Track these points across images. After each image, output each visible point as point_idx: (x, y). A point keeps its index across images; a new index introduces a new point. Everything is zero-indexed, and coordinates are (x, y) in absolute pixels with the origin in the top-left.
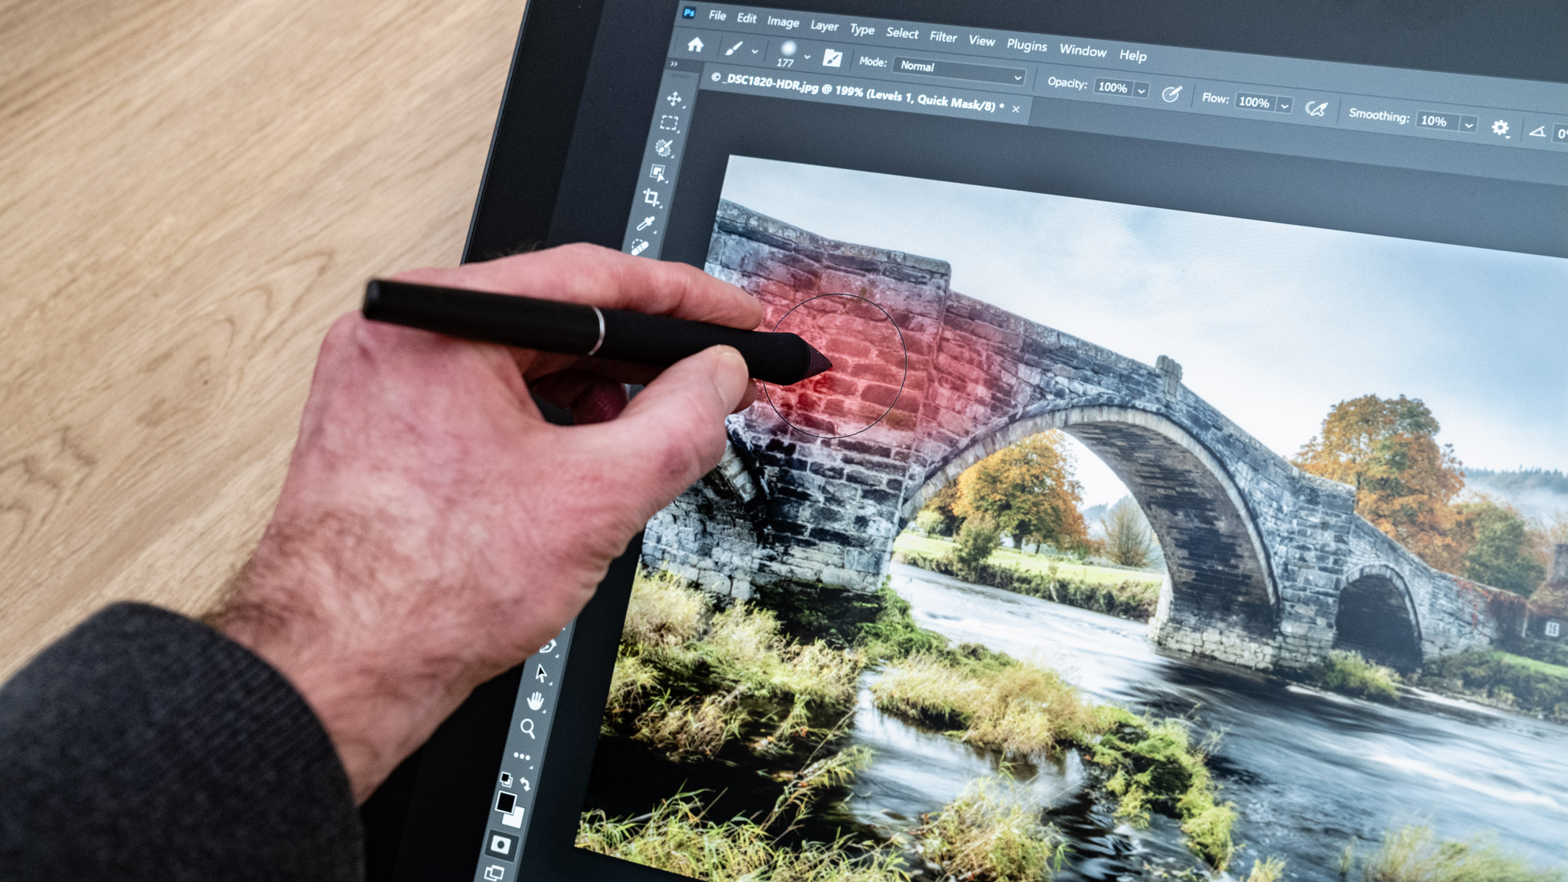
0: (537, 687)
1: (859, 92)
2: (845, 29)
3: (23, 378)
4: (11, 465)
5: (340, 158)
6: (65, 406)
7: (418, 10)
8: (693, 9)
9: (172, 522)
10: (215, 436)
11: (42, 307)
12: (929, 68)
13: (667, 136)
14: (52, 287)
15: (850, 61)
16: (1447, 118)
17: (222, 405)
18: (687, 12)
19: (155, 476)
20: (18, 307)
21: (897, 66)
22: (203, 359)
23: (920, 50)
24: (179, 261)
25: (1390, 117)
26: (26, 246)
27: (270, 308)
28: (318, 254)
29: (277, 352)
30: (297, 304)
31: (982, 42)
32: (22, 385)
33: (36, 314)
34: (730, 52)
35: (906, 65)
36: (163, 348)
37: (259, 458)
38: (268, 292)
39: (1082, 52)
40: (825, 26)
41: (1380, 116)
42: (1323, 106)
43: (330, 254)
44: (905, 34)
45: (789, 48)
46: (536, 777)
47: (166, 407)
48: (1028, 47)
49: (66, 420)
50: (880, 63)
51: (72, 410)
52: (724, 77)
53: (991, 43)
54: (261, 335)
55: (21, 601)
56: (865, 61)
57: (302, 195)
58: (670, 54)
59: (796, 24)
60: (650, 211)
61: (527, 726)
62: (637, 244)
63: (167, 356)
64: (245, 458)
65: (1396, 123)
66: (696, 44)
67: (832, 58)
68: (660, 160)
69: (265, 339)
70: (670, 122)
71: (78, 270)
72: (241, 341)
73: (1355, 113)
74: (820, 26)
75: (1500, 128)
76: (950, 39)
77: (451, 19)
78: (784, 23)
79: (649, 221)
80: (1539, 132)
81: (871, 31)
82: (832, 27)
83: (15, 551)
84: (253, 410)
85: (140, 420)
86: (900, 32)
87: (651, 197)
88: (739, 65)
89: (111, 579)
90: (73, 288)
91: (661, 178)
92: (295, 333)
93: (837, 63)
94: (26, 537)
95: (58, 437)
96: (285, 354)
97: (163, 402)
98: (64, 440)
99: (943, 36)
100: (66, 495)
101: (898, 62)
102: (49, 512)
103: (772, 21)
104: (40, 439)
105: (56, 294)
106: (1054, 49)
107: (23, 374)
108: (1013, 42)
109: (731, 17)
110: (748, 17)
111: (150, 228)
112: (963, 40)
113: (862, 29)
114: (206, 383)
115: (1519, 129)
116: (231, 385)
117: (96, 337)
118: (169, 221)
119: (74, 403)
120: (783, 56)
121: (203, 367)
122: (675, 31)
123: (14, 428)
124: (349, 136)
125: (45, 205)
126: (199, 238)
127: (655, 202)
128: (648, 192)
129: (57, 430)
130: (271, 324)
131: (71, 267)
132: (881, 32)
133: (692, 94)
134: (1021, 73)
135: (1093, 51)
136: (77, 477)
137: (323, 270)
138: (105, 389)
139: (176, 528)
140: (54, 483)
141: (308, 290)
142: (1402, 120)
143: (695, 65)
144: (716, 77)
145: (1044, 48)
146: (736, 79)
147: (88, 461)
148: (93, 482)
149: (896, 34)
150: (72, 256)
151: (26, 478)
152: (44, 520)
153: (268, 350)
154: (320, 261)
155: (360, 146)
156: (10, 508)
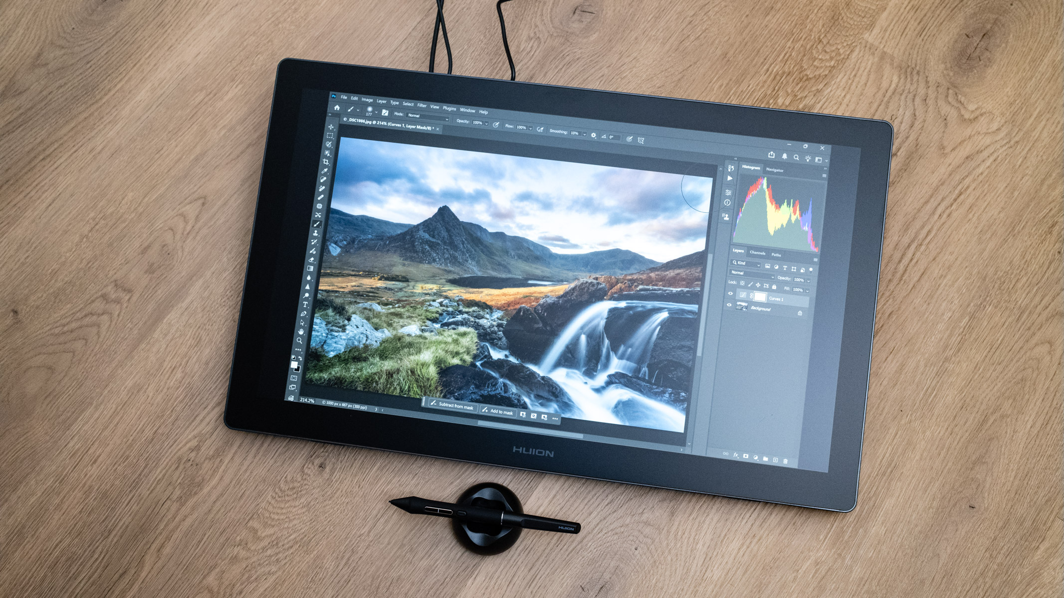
0: (301, 327)
1: (385, 124)
2: (389, 102)
3: (89, 265)
4: (97, 298)
5: (197, 159)
6: (111, 273)
7: (211, 95)
8: (335, 95)
9: (173, 306)
10: (179, 273)
11: (87, 236)
12: (418, 116)
13: (330, 140)
14: (88, 228)
15: (391, 113)
16: (578, 132)
17: (179, 261)
18: (333, 96)
19: (159, 292)
20: (77, 238)
21: (407, 116)
22: (164, 246)
23: (415, 110)
24: (140, 209)
25: (562, 132)
26: (70, 213)
27: (186, 222)
28: (199, 198)
29: (194, 238)
30: (197, 218)
31: (435, 107)
32: (89, 268)
33: (85, 239)
34: (349, 110)
35: (410, 115)
36: (146, 244)
37: (200, 278)
38: (183, 216)
39: (467, 111)
40: (382, 101)
41: (559, 132)
42: (542, 129)
43: (205, 198)
44: (409, 104)
45: (370, 109)
46: (304, 355)
47: (155, 265)
48: (450, 109)
49: (115, 277)
50: (401, 114)
51: (115, 273)
52: (348, 119)
53: (438, 107)
54: (185, 233)
55: (120, 346)
56: (396, 113)
57: (185, 177)
58: (328, 110)
59: (372, 100)
60: (326, 166)
61: (299, 340)
62: (322, 178)
63: (148, 247)
64: (194, 278)
65: (564, 134)
66: (337, 107)
67: (385, 113)
68: (327, 149)
69: (188, 234)
70: (330, 135)
71: (97, 220)
72: (178, 237)
73: (551, 131)
74: (380, 101)
75: (594, 135)
76: (425, 106)
77: (226, 98)
78: (368, 100)
79: (326, 170)
80: (604, 137)
81: (398, 103)
82: (384, 102)
83: (111, 329)
84: (192, 261)
85: (146, 272)
86: (407, 104)
87: (326, 162)
88: (353, 115)
89: (155, 331)
90: (97, 227)
91: (328, 155)
92: (200, 229)
93: (387, 114)
94: (114, 323)
95: (113, 284)
96: (198, 238)
97: (153, 264)
98: (116, 285)
99: (422, 105)
100: (125, 305)
101: (407, 114)
102: (120, 312)
103: (363, 99)
104: (106, 286)
105: (90, 231)
106: (458, 110)
107: (88, 263)
108: (445, 107)
109: (349, 98)
110: (355, 98)
111: (123, 199)
112: (428, 107)
113: (395, 103)
114: (169, 254)
115: (599, 136)
116: (180, 253)
117: (115, 244)
118: (130, 195)
119: (115, 271)
120: (368, 112)
121: (165, 249)
122: (329, 103)
123: (93, 284)
124: (198, 150)
125: (72, 195)
126: (146, 199)
127: (327, 164)
128: (324, 160)
129: (112, 282)
130: (189, 228)
131: (94, 219)
132: (401, 104)
133: (337, 126)
134: (448, 118)
135: (471, 110)
136: (127, 298)
137: (203, 204)
138: (126, 264)
139: (175, 308)
140: (118, 301)
141: (200, 213)
142: (565, 133)
143: (337, 115)
144: (345, 119)
145: (455, 109)
146: (352, 120)
147: (130, 291)
148: (134, 298)
149: (406, 104)
150: (92, 215)
151: (105, 302)
152: (119, 315)
153: (191, 237)
154: (201, 201)
155: (203, 154)
156: (102, 314)
